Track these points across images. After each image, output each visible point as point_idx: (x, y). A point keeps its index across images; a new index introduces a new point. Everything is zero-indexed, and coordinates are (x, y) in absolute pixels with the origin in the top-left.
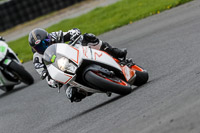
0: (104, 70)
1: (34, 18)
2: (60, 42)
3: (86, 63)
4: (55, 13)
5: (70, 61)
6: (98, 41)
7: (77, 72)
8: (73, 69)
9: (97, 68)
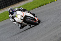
0: (31, 18)
2: (18, 11)
3: (26, 16)
5: (21, 16)
6: (27, 11)
7: (24, 19)
8: (22, 18)
9: (29, 18)
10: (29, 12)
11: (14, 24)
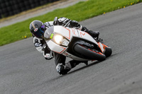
0: (87, 44)
1: (34, 7)
3: (75, 39)
4: (50, 4)
5: (64, 38)
7: (69, 45)
8: (66, 43)
9: (82, 43)
10: (83, 30)
11: (46, 58)
